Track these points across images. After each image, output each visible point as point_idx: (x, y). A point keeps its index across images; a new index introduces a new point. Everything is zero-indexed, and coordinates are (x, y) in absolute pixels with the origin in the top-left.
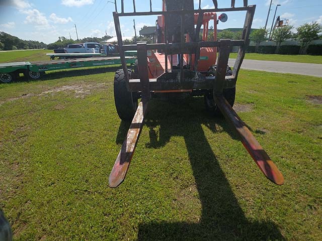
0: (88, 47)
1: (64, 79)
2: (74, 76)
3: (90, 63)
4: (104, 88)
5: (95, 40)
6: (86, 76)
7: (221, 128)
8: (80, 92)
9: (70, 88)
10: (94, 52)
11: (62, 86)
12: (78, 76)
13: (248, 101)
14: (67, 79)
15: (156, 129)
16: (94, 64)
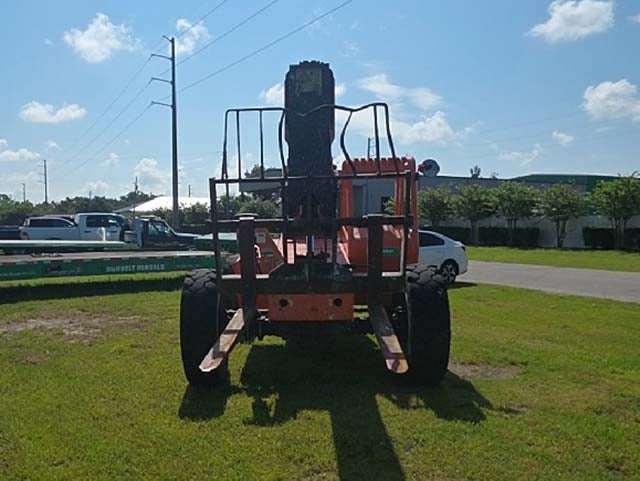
0: (89, 225)
1: (28, 304)
2: (53, 298)
3: (99, 266)
4: (137, 326)
5: (100, 204)
6: (86, 298)
7: (421, 402)
8: (76, 332)
9: (49, 324)
10: (104, 237)
11: (25, 319)
12: (66, 297)
13: (513, 358)
14: (37, 304)
15: (270, 400)
16: (108, 269)
